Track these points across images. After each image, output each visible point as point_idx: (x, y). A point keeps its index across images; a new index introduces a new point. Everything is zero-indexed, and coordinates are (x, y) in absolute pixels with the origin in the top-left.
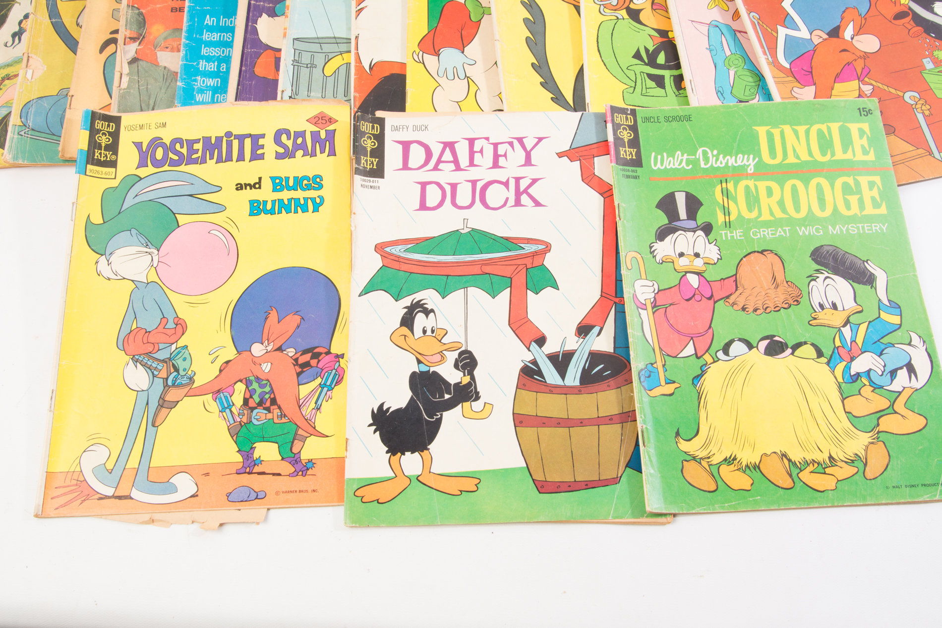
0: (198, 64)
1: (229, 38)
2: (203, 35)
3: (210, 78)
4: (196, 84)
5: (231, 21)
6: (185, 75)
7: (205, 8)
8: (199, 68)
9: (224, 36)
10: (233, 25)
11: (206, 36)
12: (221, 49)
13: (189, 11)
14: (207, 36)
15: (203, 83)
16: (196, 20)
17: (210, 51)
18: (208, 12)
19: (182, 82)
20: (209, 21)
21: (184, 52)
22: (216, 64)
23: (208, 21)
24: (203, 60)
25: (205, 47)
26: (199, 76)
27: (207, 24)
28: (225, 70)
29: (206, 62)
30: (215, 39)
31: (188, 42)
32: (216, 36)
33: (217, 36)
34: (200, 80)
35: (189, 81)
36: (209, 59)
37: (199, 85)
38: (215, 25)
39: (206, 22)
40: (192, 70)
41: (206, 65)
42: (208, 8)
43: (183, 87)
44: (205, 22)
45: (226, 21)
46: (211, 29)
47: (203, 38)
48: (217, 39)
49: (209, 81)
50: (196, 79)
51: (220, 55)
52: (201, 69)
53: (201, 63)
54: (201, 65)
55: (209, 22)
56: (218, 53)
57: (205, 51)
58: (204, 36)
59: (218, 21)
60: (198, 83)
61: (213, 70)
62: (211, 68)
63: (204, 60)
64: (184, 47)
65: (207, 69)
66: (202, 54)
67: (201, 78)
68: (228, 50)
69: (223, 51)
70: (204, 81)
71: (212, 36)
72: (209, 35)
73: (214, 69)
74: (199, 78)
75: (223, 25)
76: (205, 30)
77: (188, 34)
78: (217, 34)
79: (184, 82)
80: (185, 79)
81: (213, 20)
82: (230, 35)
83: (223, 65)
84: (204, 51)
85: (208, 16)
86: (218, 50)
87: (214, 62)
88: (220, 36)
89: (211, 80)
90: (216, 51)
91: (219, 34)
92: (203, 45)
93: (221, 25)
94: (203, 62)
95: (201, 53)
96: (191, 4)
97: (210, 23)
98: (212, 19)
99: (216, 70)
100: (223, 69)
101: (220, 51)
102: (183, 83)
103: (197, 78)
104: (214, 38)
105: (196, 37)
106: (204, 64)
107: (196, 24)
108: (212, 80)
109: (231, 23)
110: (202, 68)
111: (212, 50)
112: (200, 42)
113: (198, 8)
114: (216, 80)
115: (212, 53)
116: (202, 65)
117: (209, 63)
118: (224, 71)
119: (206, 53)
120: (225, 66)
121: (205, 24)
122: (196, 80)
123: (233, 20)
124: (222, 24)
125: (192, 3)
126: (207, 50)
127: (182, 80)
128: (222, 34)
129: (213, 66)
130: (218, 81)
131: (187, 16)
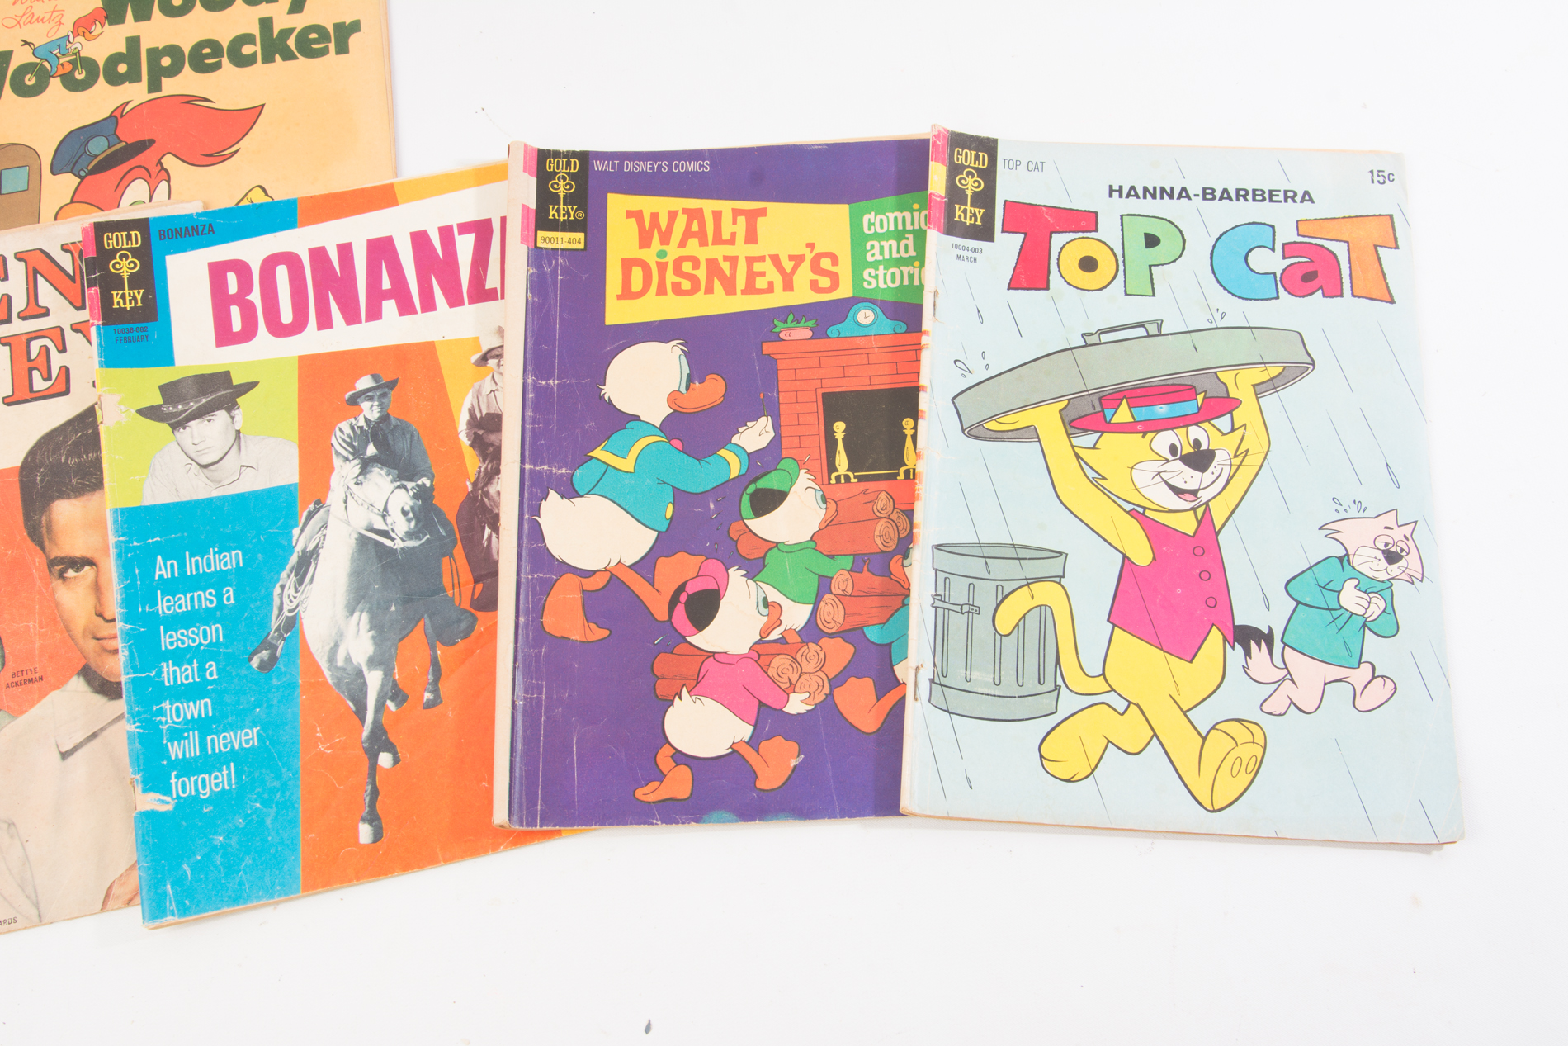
0: (159, 674)
1: (211, 602)
2: (157, 604)
3: (189, 701)
4: (164, 719)
5: (208, 559)
6: (138, 703)
7: (150, 541)
8: (163, 682)
9: (199, 596)
10: (213, 569)
11: (164, 606)
12: (199, 630)
13: (119, 555)
14: (165, 604)
15: (178, 716)
16: (137, 572)
17: (178, 639)
18: (158, 549)
19: (134, 723)
20: (163, 569)
21: (127, 653)
22: (195, 665)
23: (160, 570)
24: (168, 662)
25: (165, 633)
26: (166, 700)
27: (161, 576)
28: (215, 676)
29: (174, 665)
30: (184, 609)
31: (129, 626)
32: (183, 600)
33: (186, 602)
34: (171, 709)
35: (149, 717)
36: (179, 657)
37: (170, 721)
38: (177, 575)
39: (158, 573)
40: (150, 689)
41: (175, 671)
42: (155, 539)
43: (139, 733)
44: (155, 572)
45: (197, 561)
46: (173, 587)
47: (158, 610)
48: (186, 607)
49: (188, 707)
50: (161, 708)
51: (200, 644)
52: (167, 684)
53: (165, 670)
54: (165, 675)
55: (164, 572)
56: (194, 641)
57: (168, 640)
58: (160, 606)
59: (182, 566)
60: (166, 717)
61: (191, 680)
62: (187, 678)
63: (170, 662)
64: (125, 640)
65: (179, 682)
66: (163, 648)
67: (171, 704)
68: (213, 627)
69: (205, 632)
70: (178, 709)
71: (175, 602)
72: (168, 601)
73: (193, 678)
74: (166, 705)
75: (194, 573)
76: (159, 592)
77: (127, 607)
78: (186, 597)
79: (140, 721)
80: (139, 713)
81: (172, 565)
82: (210, 594)
83: (211, 666)
84: (166, 641)
85: (159, 558)
86: (193, 632)
87: (190, 663)
88: (192, 598)
89: (191, 704)
90: (190, 635)
91: (189, 596)
92: (162, 627)
93: (189, 573)
94: (168, 666)
95: (161, 645)
96: (121, 539)
97: (167, 575)
98: (169, 563)
99: (197, 680)
100: (211, 674)
101: (198, 635)
102: (137, 724)
103: (163, 705)
104: (180, 607)
105: (144, 611)
106: (171, 670)
107: (139, 582)
108: (195, 703)
109: (209, 566)
110: (169, 682)
111: (182, 634)
112: (153, 622)
113: (135, 544)
114: (202, 702)
115: (183, 643)
116: (169, 673)
117: (180, 666)
118: (215, 680)
119: (172, 643)
120: (214, 668)
121: (157, 578)
122: (161, 712)
123: (211, 557)
124: (191, 571)
125: (123, 536)
126: (171, 636)
127: (134, 718)
128: (196, 595)
129: (190, 671)
130: (206, 705)
131: (118, 567)
